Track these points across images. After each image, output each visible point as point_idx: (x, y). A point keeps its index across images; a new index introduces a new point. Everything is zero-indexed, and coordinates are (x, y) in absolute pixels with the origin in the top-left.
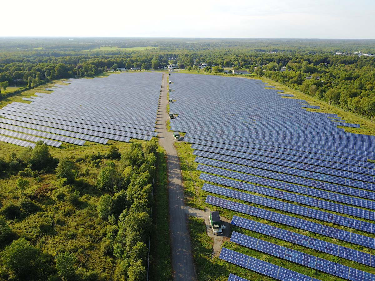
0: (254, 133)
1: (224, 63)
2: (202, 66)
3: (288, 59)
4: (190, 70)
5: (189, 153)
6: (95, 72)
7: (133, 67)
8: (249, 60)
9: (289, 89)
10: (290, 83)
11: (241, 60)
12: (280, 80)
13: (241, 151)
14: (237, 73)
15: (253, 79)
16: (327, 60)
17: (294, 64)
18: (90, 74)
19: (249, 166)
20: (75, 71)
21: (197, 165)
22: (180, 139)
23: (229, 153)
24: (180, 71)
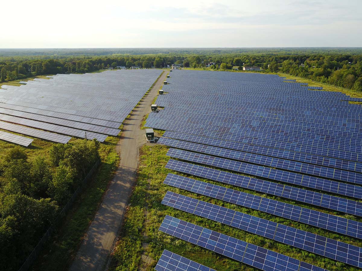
0: (278, 132)
1: (234, 62)
2: (209, 64)
3: (305, 58)
4: (195, 68)
5: (161, 164)
6: (88, 68)
7: (134, 65)
8: (261, 60)
9: (313, 83)
10: (315, 76)
11: (252, 59)
12: (302, 73)
13: (257, 162)
14: (248, 70)
15: (268, 74)
16: (349, 58)
17: (312, 62)
18: (81, 70)
19: (276, 197)
20: (66, 67)
21: (166, 191)
22: (154, 140)
23: (235, 166)
24: (184, 69)
